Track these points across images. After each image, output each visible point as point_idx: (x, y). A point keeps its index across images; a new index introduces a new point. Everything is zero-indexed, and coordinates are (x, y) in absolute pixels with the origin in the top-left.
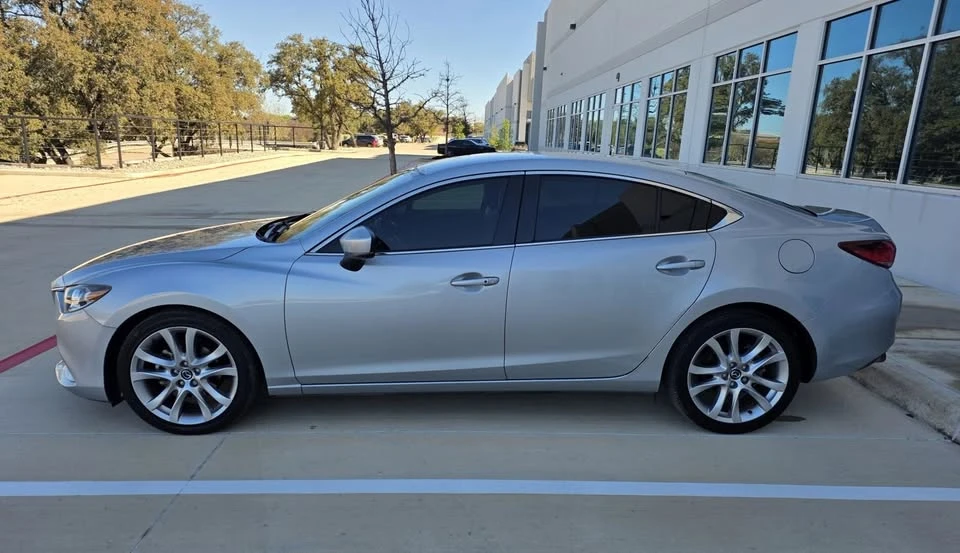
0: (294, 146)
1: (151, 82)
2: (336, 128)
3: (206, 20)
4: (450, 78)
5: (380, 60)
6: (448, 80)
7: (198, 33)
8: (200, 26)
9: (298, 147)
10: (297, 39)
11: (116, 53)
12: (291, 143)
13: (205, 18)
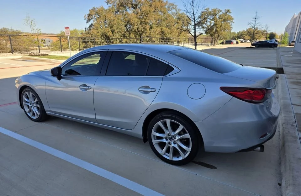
0: (202, 45)
1: (154, 26)
2: (216, 38)
3: (176, 7)
4: (257, 18)
5: (193, 14)
6: (256, 19)
7: (174, 11)
8: (174, 9)
9: (203, 45)
10: (207, 9)
11: (145, 19)
12: (201, 44)
13: (176, 6)
